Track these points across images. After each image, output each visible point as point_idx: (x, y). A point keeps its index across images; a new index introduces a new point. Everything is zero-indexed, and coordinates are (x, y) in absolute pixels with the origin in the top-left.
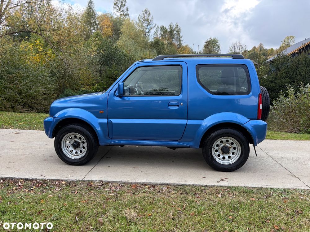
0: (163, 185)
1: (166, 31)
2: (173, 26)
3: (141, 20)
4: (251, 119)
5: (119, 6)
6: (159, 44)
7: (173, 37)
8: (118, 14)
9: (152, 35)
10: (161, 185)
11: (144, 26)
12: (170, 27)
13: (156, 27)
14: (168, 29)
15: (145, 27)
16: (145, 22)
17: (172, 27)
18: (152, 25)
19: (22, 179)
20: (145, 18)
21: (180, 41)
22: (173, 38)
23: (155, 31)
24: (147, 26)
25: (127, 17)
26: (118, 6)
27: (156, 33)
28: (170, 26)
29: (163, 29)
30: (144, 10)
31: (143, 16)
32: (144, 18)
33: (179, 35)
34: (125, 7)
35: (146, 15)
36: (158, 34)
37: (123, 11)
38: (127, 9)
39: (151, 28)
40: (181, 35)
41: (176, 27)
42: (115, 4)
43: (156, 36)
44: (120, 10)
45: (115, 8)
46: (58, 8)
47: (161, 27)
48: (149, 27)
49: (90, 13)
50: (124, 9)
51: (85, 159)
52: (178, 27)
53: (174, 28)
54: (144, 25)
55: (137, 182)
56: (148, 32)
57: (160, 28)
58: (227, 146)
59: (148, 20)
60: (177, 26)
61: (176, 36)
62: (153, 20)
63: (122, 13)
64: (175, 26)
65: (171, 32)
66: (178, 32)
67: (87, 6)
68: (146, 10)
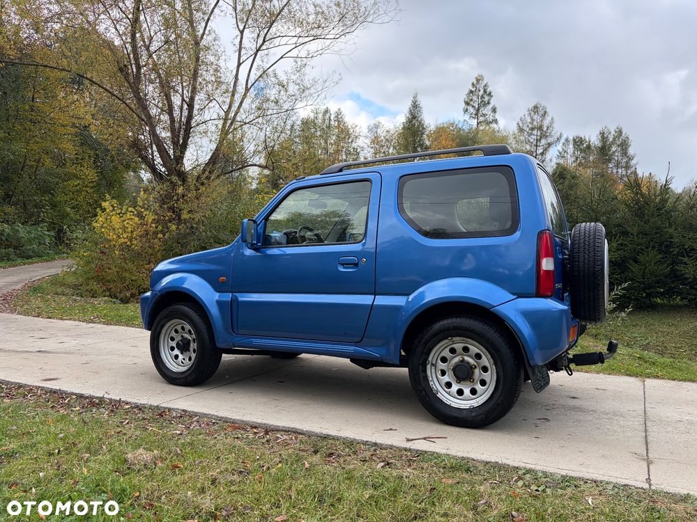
0: (289, 431)
1: (589, 147)
2: (610, 133)
3: (525, 128)
4: (520, 296)
5: (477, 107)
6: (564, 178)
7: (610, 160)
8: (474, 122)
9: (551, 160)
10: (285, 431)
11: (532, 141)
12: (599, 137)
13: (563, 140)
14: (595, 140)
15: (535, 143)
16: (535, 132)
17: (607, 137)
18: (551, 136)
19: (75, 394)
20: (535, 123)
21: (627, 167)
22: (610, 163)
23: (561, 150)
24: (540, 139)
25: (494, 126)
26: (473, 106)
27: (561, 156)
28: (602, 134)
29: (578, 142)
30: (531, 107)
31: (529, 120)
32: (532, 123)
33: (625, 152)
34: (490, 107)
35: (536, 116)
36: (569, 157)
37: (484, 115)
38: (494, 110)
39: (549, 145)
40: (631, 151)
41: (616, 135)
42: (467, 104)
43: (561, 161)
44: (476, 114)
45: (467, 110)
46: (354, 126)
47: (574, 140)
48: (543, 142)
49: (413, 129)
50: (487, 110)
51: (190, 374)
52: (623, 135)
53: (611, 140)
54: (533, 139)
55: (243, 421)
56: (542, 154)
57: (572, 143)
58: (468, 363)
59: (540, 128)
60: (620, 132)
61: (617, 156)
62: (555, 125)
63: (481, 119)
64: (613, 133)
65: (604, 150)
66: (624, 146)
67: (408, 115)
68: (536, 107)
